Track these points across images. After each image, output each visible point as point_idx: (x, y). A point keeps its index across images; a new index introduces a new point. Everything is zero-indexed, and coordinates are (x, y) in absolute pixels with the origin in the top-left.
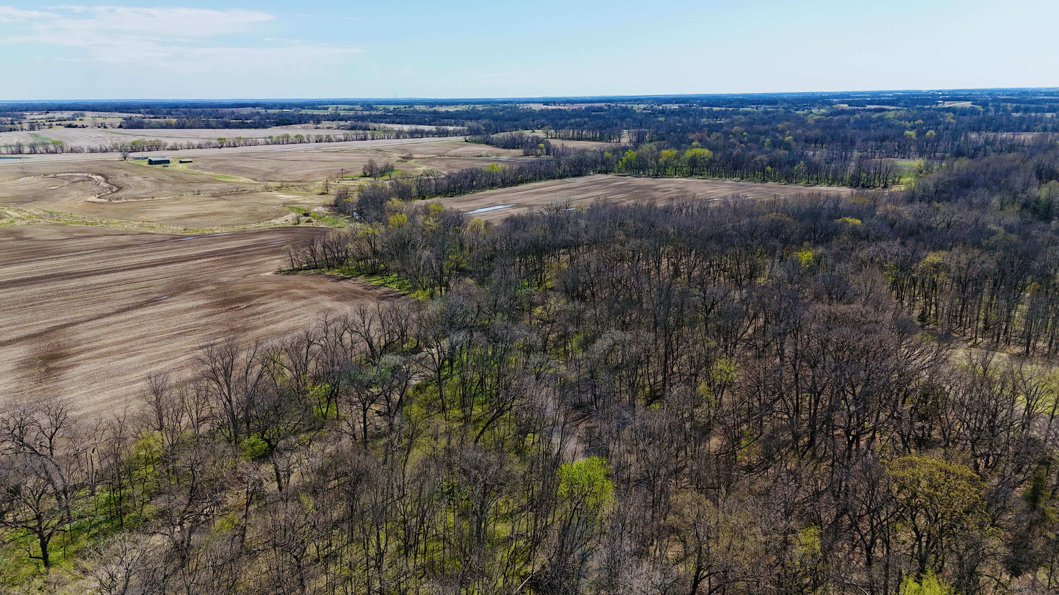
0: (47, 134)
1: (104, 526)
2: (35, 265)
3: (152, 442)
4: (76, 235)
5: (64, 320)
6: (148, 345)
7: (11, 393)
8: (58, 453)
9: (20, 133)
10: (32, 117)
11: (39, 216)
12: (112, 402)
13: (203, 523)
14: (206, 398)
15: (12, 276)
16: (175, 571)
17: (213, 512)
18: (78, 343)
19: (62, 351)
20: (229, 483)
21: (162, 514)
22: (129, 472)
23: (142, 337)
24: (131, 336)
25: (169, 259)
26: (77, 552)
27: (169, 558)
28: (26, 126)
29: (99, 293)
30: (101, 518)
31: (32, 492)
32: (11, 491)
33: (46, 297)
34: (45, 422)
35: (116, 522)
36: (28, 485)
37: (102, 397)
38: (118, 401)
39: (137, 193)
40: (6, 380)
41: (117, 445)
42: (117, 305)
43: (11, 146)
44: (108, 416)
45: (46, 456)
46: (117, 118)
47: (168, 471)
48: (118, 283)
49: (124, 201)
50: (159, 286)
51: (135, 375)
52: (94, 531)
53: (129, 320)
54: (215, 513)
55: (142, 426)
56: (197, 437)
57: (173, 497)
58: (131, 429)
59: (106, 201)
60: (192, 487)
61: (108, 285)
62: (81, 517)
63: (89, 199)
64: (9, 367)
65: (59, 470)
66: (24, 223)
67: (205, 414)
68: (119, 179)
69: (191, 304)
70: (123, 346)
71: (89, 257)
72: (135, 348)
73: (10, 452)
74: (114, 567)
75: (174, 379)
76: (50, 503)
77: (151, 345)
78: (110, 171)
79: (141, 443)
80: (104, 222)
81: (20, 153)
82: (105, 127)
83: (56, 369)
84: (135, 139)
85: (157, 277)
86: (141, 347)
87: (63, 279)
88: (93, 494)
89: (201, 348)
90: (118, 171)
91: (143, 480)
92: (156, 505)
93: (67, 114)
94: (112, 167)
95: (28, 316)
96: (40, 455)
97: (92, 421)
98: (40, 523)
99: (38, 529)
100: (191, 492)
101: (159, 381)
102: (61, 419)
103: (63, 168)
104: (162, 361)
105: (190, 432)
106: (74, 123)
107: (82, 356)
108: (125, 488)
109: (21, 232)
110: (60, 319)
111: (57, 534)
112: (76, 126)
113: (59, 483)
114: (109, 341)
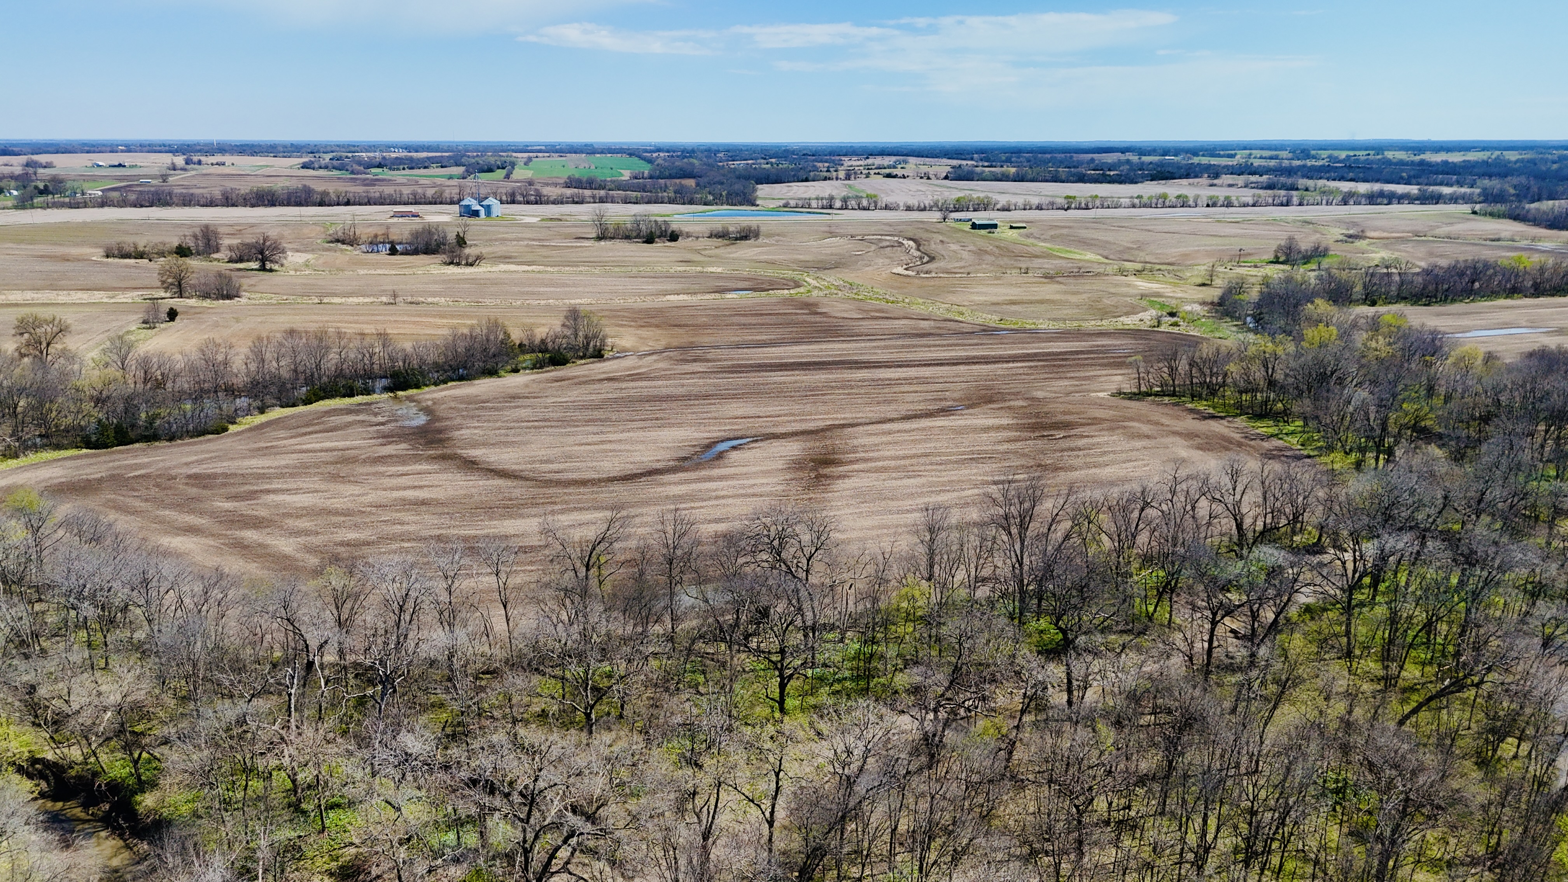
0: (862, 185)
1: (848, 684)
2: (824, 346)
3: (917, 594)
4: (873, 314)
5: (844, 419)
6: (930, 467)
7: (777, 495)
8: (813, 579)
9: (834, 182)
10: (850, 163)
11: (838, 288)
12: (879, 532)
13: (962, 719)
14: (991, 551)
15: (799, 357)
16: (920, 770)
17: (976, 708)
18: (854, 450)
19: (836, 456)
20: (1002, 675)
21: (916, 690)
22: (886, 624)
23: (926, 455)
24: (914, 451)
25: (974, 357)
26: (815, 707)
27: (915, 752)
28: (842, 174)
29: (886, 391)
30: (847, 674)
31: (781, 618)
32: (760, 612)
33: (829, 387)
34: (806, 538)
35: (862, 683)
36: (777, 609)
37: (868, 522)
38: (885, 531)
39: (950, 266)
40: (775, 480)
41: (877, 586)
42: (904, 409)
43: (822, 199)
44: (873, 548)
45: (800, 580)
46: (943, 166)
47: (930, 636)
48: (909, 381)
49: (933, 275)
50: (956, 391)
51: (910, 502)
52: (837, 687)
53: (913, 430)
54: (979, 710)
55: (909, 570)
56: (972, 602)
57: (930, 673)
58: (895, 571)
59: (913, 274)
60: (956, 667)
61: (899, 382)
62: (825, 665)
63: (895, 271)
64: (780, 464)
65: (811, 599)
66: (821, 294)
67: (986, 572)
68: (933, 246)
69: (991, 422)
70: (902, 462)
71: (882, 343)
72: (916, 468)
73: (766, 565)
74: (852, 740)
75: (955, 517)
76: (795, 638)
77: (935, 467)
78: (925, 235)
79: (904, 591)
80: (907, 300)
81: (831, 207)
82: (929, 178)
83: (826, 476)
84: (961, 194)
85: (956, 379)
86: (922, 468)
87: (851, 368)
88: (842, 641)
89: (995, 483)
90: (935, 236)
91: (899, 640)
92: (910, 676)
93: (888, 161)
94: (927, 231)
95: (808, 408)
96: (795, 577)
97: (854, 549)
98: (783, 659)
99: (779, 666)
100: (954, 672)
101: (937, 517)
102: (823, 538)
103: (873, 229)
104: (944, 491)
105: (963, 593)
106: (894, 172)
107: (856, 467)
108: (877, 643)
109: (816, 305)
110: (846, 416)
111: (798, 678)
112: (895, 176)
113: (809, 615)
114: (888, 454)
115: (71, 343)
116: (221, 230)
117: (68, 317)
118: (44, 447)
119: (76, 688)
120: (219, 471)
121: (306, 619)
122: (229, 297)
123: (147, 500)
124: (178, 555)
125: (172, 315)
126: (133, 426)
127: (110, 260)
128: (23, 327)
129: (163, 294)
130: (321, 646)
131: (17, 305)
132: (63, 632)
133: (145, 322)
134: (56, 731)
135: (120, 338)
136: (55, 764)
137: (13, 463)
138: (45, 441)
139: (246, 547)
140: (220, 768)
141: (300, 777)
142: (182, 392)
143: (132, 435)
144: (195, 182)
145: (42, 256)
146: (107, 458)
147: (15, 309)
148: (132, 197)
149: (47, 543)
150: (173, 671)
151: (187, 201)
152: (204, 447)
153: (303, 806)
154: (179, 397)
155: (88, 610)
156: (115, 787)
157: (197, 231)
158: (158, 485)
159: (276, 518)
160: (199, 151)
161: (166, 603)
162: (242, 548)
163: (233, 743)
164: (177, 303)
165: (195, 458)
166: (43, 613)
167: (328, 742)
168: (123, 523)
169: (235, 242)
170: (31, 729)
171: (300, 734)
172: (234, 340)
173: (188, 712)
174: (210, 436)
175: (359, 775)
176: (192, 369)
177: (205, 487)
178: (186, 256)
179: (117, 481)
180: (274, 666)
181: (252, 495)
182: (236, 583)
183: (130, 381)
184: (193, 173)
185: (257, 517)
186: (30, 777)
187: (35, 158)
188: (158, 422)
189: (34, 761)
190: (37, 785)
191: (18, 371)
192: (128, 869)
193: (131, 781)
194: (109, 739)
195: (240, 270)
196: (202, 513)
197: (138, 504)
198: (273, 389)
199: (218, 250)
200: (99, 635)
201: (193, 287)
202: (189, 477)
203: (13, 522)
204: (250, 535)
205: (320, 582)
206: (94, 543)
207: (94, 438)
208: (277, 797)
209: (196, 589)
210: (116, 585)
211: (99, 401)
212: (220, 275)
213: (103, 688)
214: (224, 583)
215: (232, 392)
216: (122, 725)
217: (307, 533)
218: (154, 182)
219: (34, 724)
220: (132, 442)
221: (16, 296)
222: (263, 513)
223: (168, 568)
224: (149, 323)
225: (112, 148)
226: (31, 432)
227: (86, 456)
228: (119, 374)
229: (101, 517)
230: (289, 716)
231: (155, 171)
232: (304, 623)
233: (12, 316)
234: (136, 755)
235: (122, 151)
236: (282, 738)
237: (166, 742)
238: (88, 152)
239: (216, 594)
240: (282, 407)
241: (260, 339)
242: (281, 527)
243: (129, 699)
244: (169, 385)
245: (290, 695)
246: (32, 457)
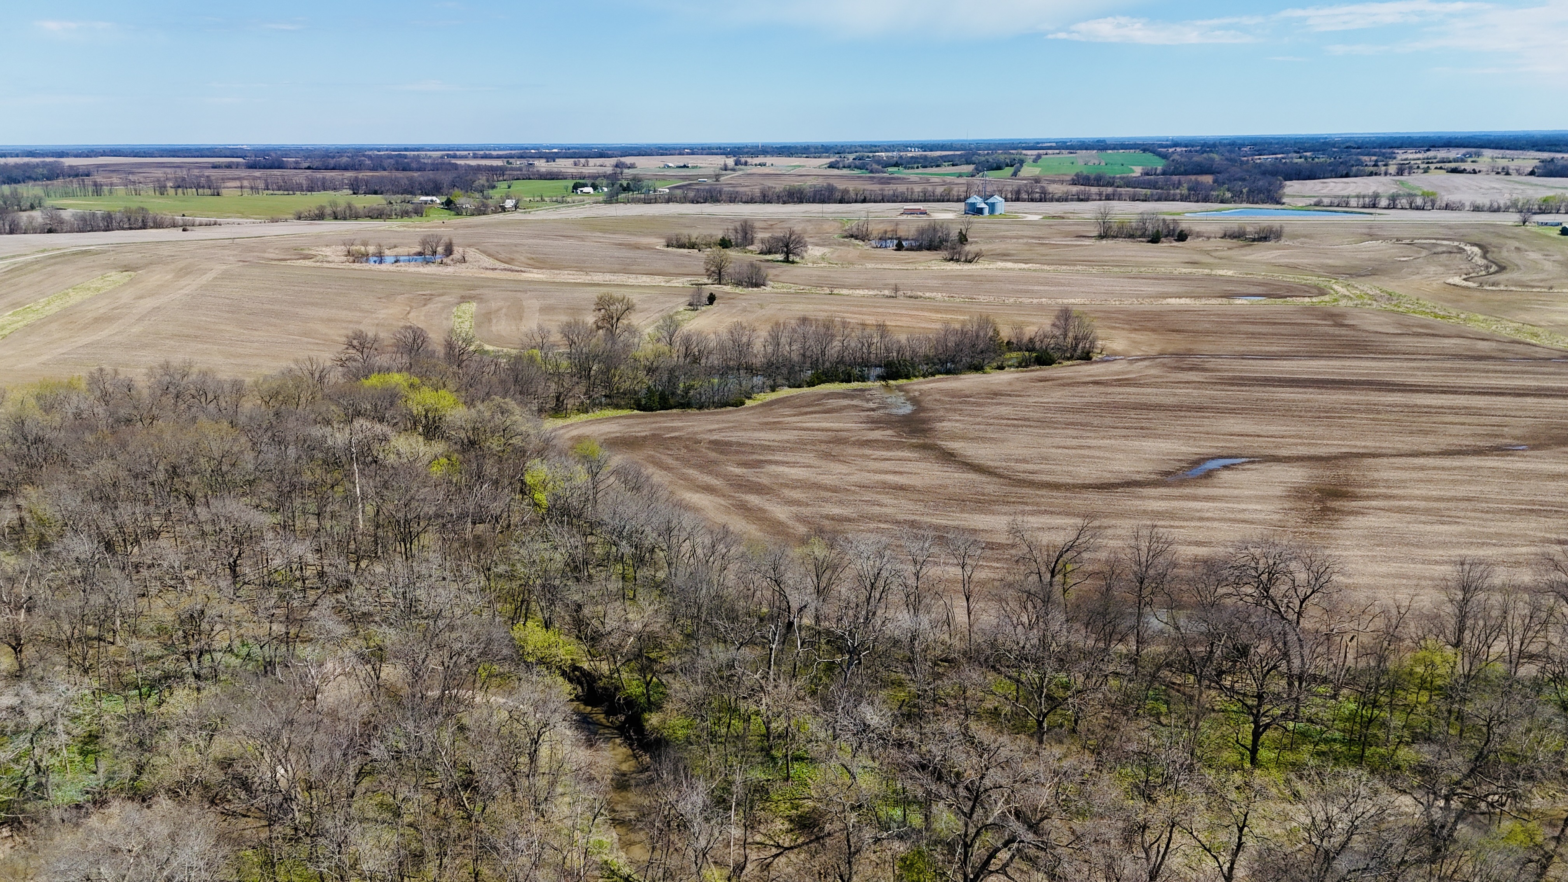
0: (1418, 182)
1: (1337, 746)
2: (1347, 363)
3: (1438, 659)
4: (1415, 330)
5: (1364, 447)
6: (1473, 514)
7: (1271, 525)
8: (1305, 623)
9: (1382, 179)
10: (1405, 156)
11: (1374, 298)
12: (1396, 581)
13: (1483, 813)
14: (1545, 623)
15: (1315, 373)
16: (1419, 861)
17: (1503, 805)
18: (1373, 484)
19: (1350, 489)
20: (1543, 773)
21: (1424, 770)
22: (1392, 688)
23: (1469, 499)
24: (1452, 493)
25: (1548, 389)
26: (1293, 764)
27: (1415, 840)
28: (1392, 169)
29: (1424, 419)
30: (1337, 735)
31: (1261, 661)
32: (1238, 650)
33: (1351, 410)
34: (1302, 576)
35: (1356, 749)
36: (1259, 650)
37: (1383, 569)
38: (1404, 581)
39: (1526, 278)
40: (1271, 508)
41: (1386, 644)
42: (1443, 442)
43: (1364, 197)
44: (1384, 598)
45: (1290, 622)
46: (1530, 159)
47: (1450, 712)
48: (1454, 410)
49: (1502, 288)
50: (1518, 427)
51: (1441, 552)
52: (1323, 747)
53: (1455, 468)
54: (1506, 808)
55: (1430, 631)
56: (1510, 679)
57: (1445, 754)
58: (1412, 629)
59: (1475, 285)
60: (1481, 753)
61: (1440, 410)
62: (1310, 720)
63: (1450, 281)
64: (1278, 491)
65: (1301, 646)
66: (1350, 303)
67: (1535, 648)
68: (1505, 254)
70: (1435, 505)
71: (1424, 364)
72: (1453, 513)
73: (1250, 599)
74: (1336, 810)
75: (1500, 577)
76: (1277, 685)
77: (1479, 515)
78: (1495, 241)
79: (1421, 654)
80: (1462, 316)
81: (1374, 206)
82: (1508, 174)
83: (1335, 511)
84: (1550, 193)
85: (1521, 413)
86: (1462, 514)
87: (1380, 390)
88: (1334, 697)
89: (1560, 542)
90: (1509, 242)
91: (1409, 709)
92: (1417, 752)
93: (1454, 153)
94: (1499, 235)
95: (1320, 431)
96: (1283, 618)
97: (1361, 597)
98: (1260, 705)
99: (1255, 712)
100: (1477, 759)
101: (1476, 572)
102: (1322, 580)
103: (1426, 232)
104: (1488, 544)
105: (1501, 668)
106: (1462, 166)
107: (1374, 503)
108: (1380, 707)
109: (1343, 315)
110: (1368, 444)
111: (1276, 729)
112: (1463, 171)
113: (1296, 662)
114: (1417, 492)
115: (635, 319)
116: (757, 224)
117: (634, 297)
118: (608, 405)
119: (610, 612)
120: (733, 439)
121: (791, 582)
122: (757, 285)
123: (677, 459)
124: (696, 509)
125: (712, 299)
126: (673, 394)
127: (670, 249)
128: (603, 304)
129: (706, 281)
130: (801, 610)
131: (599, 285)
132: (605, 563)
133: (690, 305)
134: (593, 646)
135: (671, 317)
136: (589, 674)
137: (583, 417)
138: (608, 400)
139: (749, 510)
140: (710, 703)
141: (773, 725)
142: (712, 367)
143: (672, 401)
144: (741, 181)
145: (620, 244)
146: (652, 420)
147: (597, 288)
148: (691, 194)
149: (602, 486)
150: (683, 610)
151: (733, 199)
152: (724, 417)
153: (773, 752)
154: (710, 372)
155: (626, 549)
156: (630, 702)
157: (738, 225)
158: (686, 447)
159: (775, 487)
160: (747, 153)
161: (683, 550)
162: (745, 509)
163: (721, 683)
164: (715, 288)
165: (716, 426)
166: (593, 545)
167: (799, 699)
168: (658, 476)
169: (766, 235)
170: (575, 641)
171: (776, 687)
172: (757, 324)
173: (690, 647)
174: (731, 408)
175: (822, 735)
176: (722, 348)
177: (721, 453)
178: (727, 247)
179: (657, 440)
180: (761, 620)
181: (759, 464)
182: (738, 541)
183: (675, 355)
184: (740, 173)
185: (760, 484)
186: (571, 681)
187: (623, 159)
188: (692, 392)
189: (575, 668)
190: (575, 689)
191: (594, 340)
192: (634, 775)
193: (643, 700)
194: (629, 660)
195: (768, 261)
196: (717, 475)
197: (670, 461)
198: (785, 371)
199: (752, 243)
200: (631, 569)
201: (729, 275)
202: (711, 442)
203: (579, 467)
204: (753, 500)
205: (806, 550)
206: (635, 491)
207: (643, 402)
208: (753, 741)
209: (706, 541)
210: (648, 529)
211: (651, 370)
212: (752, 265)
213: (630, 616)
214: (728, 540)
215: (751, 370)
216: (641, 650)
217: (798, 503)
218: (709, 181)
219: (578, 637)
220: (671, 408)
221: (598, 278)
222: (765, 480)
223: (687, 520)
224: (693, 306)
225: (679, 151)
226: (599, 392)
227: (637, 416)
228: (667, 349)
229: (643, 470)
230: (769, 668)
231: (710, 172)
232: (789, 586)
233: (593, 294)
234: (648, 679)
235: (688, 154)
236: (762, 687)
237: (671, 671)
238: (662, 155)
239: (721, 548)
240: (790, 387)
241: (777, 324)
242: (778, 496)
243: (647, 629)
244: (703, 361)
245: (771, 649)
246: (598, 414)
